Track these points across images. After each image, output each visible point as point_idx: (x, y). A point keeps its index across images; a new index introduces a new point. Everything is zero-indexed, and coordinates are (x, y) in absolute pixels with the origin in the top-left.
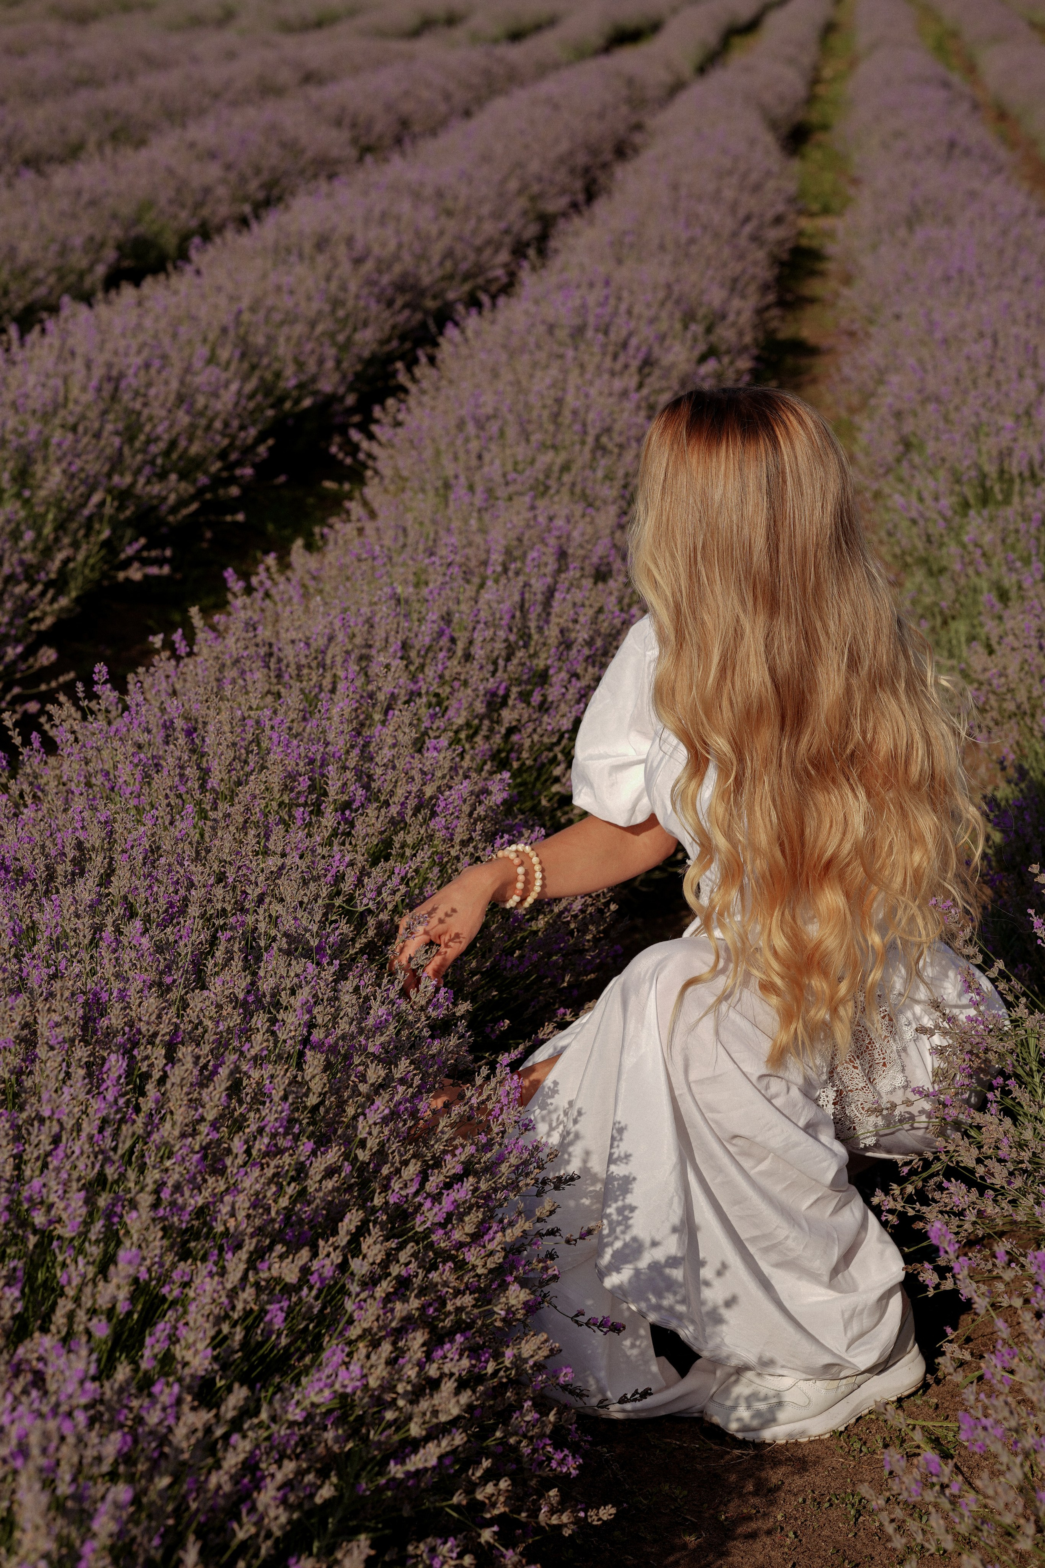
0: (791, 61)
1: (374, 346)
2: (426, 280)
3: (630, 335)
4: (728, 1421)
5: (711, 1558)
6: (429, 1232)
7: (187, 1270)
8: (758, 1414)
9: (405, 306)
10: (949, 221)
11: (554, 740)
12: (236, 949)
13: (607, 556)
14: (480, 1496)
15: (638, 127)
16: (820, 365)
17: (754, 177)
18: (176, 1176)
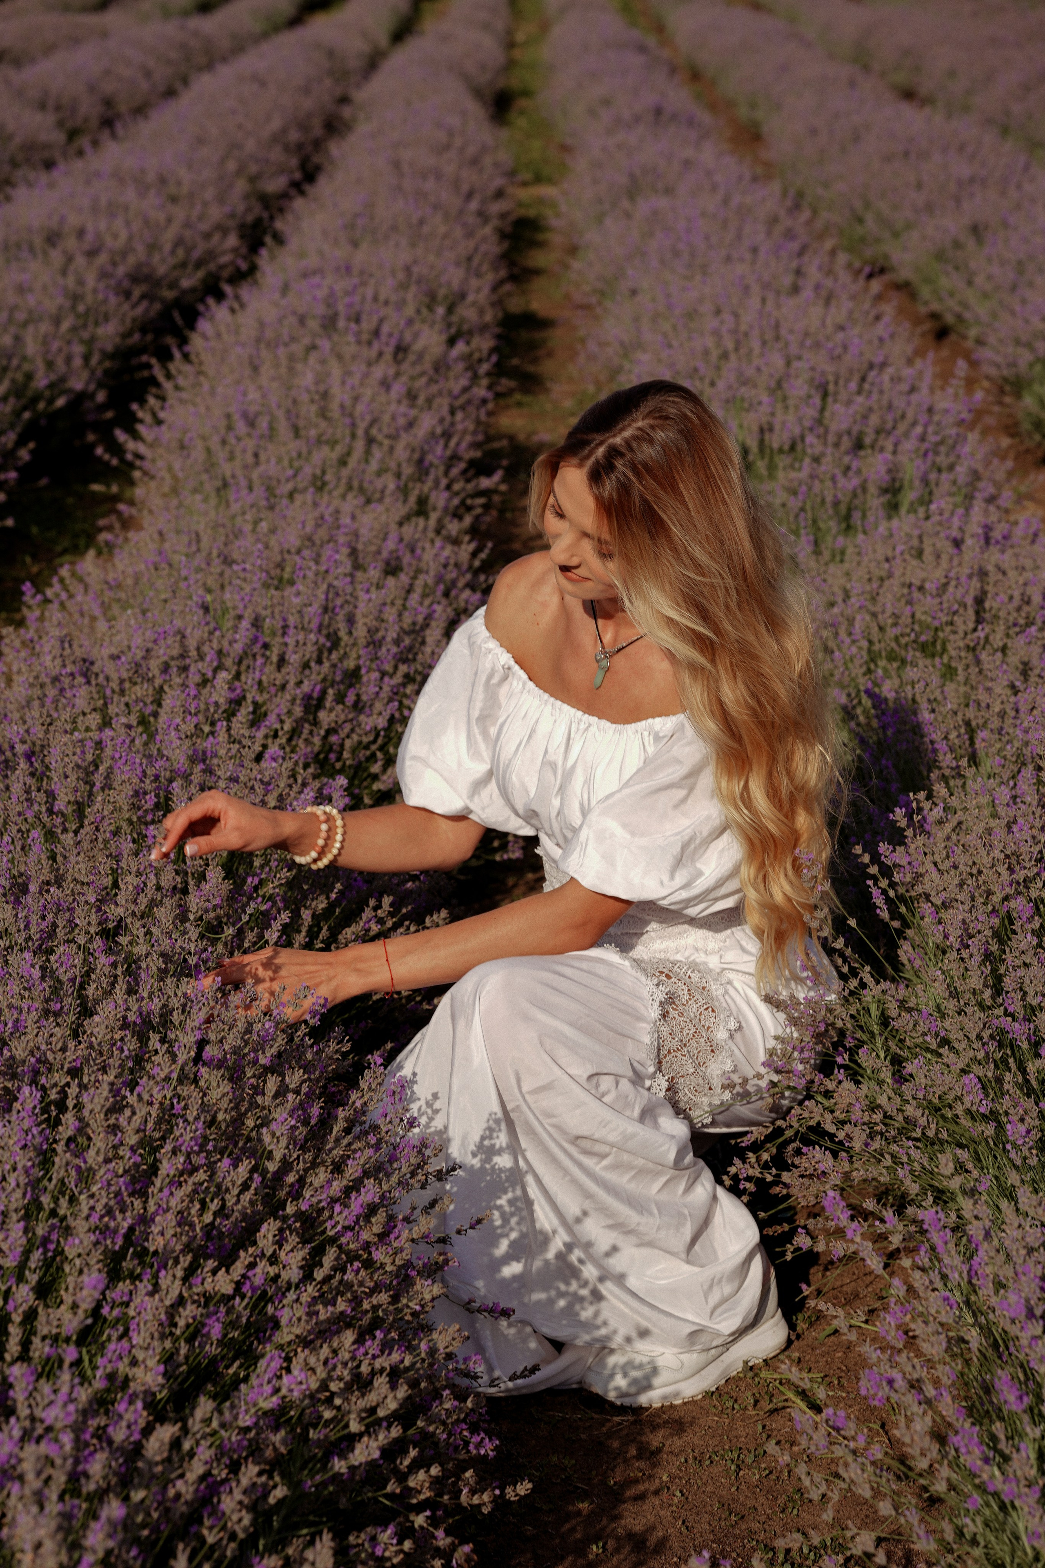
0: (486, 26)
1: (117, 340)
2: (161, 270)
3: (381, 321)
4: (606, 1391)
5: (605, 1521)
6: (338, 1235)
7: (126, 1290)
8: (634, 1382)
9: (143, 297)
10: (669, 191)
11: (371, 738)
12: (119, 972)
13: (396, 551)
14: (411, 1484)
15: (344, 100)
16: (556, 337)
17: (472, 150)
18: (104, 1201)
